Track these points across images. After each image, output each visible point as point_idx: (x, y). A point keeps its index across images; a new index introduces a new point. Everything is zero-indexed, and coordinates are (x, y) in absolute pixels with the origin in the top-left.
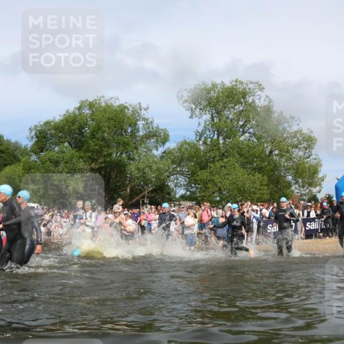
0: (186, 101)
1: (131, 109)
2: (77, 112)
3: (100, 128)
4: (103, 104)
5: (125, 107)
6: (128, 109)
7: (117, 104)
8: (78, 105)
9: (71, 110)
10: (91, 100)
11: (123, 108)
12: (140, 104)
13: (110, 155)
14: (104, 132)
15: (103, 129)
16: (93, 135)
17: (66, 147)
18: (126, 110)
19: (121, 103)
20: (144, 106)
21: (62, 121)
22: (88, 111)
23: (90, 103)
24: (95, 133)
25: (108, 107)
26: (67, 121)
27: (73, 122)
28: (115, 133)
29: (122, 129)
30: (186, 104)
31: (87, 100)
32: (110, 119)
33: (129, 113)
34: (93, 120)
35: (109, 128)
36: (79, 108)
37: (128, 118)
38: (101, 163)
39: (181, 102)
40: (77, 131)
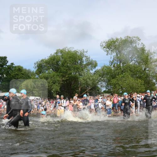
0: (104, 47)
1: (80, 52)
2: (55, 55)
3: (66, 62)
4: (67, 51)
5: (77, 52)
6: (78, 52)
7: (73, 50)
8: (55, 52)
9: (53, 54)
10: (61, 49)
11: (76, 52)
12: (83, 50)
13: (71, 73)
14: (68, 63)
15: (67, 62)
16: (63, 65)
17: (51, 71)
18: (77, 53)
19: (75, 50)
20: (85, 50)
21: (49, 59)
22: (60, 54)
23: (61, 50)
24: (64, 64)
25: (69, 52)
26: (51, 59)
27: (54, 60)
28: (73, 63)
29: (76, 62)
30: (105, 49)
31: (59, 49)
32: (70, 57)
33: (79, 54)
34: (62, 58)
35: (70, 61)
36: (56, 53)
37: (78, 56)
38: (67, 78)
39: (102, 48)
40: (56, 64)
